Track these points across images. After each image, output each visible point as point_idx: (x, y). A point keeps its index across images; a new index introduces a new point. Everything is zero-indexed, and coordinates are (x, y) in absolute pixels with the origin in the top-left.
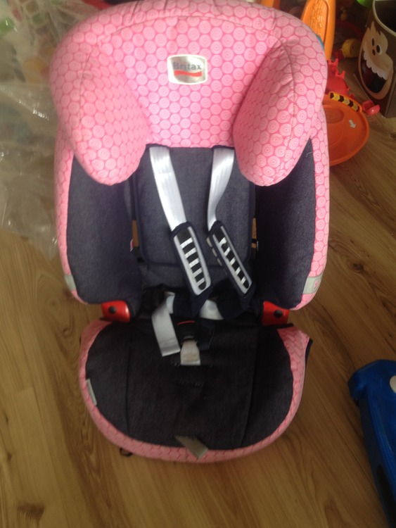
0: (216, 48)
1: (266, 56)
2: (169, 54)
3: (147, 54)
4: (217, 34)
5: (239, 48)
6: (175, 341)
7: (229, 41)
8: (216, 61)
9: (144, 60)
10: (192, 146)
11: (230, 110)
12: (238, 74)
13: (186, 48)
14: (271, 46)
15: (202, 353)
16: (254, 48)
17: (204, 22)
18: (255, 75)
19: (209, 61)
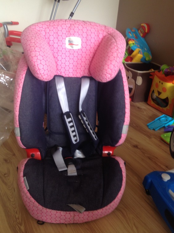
0: (85, 35)
1: (102, 39)
2: (67, 37)
3: (59, 35)
4: (85, 30)
5: (93, 35)
6: (64, 165)
7: (89, 33)
8: (84, 40)
9: (57, 38)
10: (73, 77)
11: (89, 60)
12: (92, 45)
13: (74, 34)
14: (104, 35)
15: (77, 170)
16: (98, 36)
17: (80, 26)
18: (99, 46)
19: (82, 40)
